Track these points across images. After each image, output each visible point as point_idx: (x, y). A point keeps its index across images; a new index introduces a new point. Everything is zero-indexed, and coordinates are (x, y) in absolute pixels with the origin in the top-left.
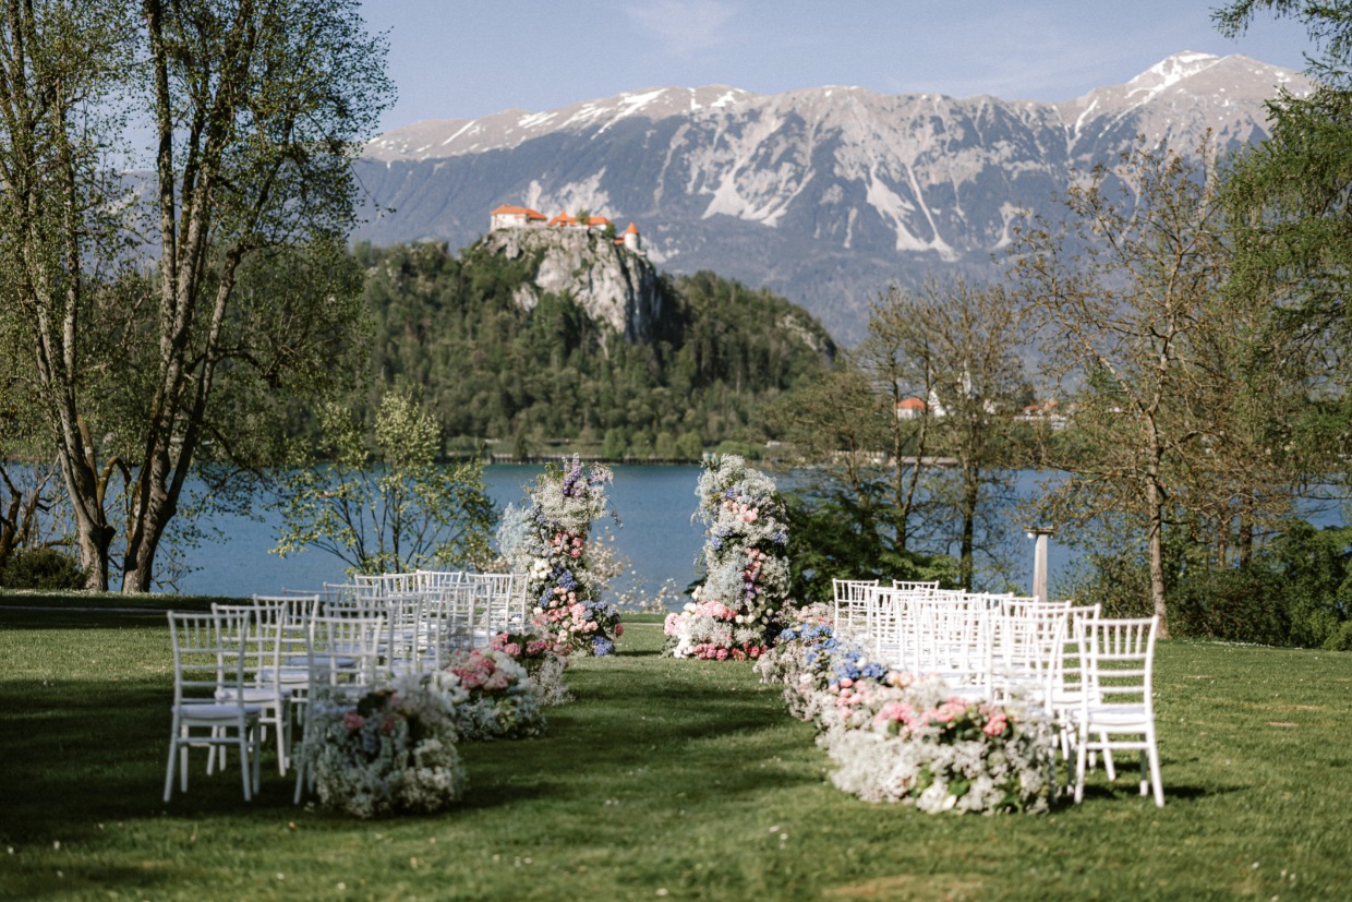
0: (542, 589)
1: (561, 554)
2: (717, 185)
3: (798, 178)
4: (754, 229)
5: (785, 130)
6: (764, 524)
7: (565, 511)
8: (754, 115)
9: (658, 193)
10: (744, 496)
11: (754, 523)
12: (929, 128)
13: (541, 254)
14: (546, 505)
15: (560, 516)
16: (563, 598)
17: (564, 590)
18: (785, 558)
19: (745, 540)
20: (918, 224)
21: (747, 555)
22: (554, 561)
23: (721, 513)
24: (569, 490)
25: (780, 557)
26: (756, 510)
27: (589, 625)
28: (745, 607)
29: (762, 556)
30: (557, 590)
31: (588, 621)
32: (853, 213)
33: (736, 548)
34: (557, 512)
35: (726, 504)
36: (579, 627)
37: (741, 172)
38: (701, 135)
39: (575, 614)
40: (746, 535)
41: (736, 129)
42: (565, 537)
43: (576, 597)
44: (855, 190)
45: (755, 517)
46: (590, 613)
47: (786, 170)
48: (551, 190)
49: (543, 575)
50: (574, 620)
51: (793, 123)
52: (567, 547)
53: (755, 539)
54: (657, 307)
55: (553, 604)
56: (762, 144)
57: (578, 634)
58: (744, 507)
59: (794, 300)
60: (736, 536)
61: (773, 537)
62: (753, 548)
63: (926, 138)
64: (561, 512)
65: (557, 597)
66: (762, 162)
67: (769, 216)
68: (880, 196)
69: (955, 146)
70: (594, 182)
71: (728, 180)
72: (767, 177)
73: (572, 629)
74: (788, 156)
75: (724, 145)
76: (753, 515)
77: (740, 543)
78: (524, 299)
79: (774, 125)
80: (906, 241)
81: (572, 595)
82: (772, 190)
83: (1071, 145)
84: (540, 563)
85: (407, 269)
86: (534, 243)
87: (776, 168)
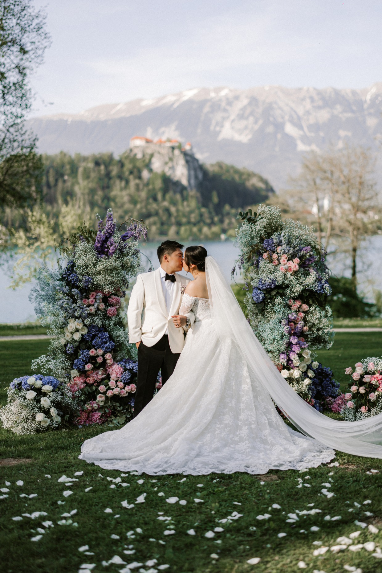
0: (76, 351)
1: (96, 314)
2: (222, 126)
3: (256, 122)
4: (239, 144)
5: (250, 104)
6: (307, 274)
7: (98, 268)
8: (237, 98)
9: (199, 131)
10: (284, 246)
11: (295, 273)
12: (308, 101)
13: (152, 156)
14: (79, 263)
15: (94, 274)
16: (100, 360)
17: (100, 352)
18: (328, 308)
19: (288, 291)
20: (305, 140)
21: (289, 307)
22: (88, 321)
23: (261, 264)
24: (102, 246)
25: (322, 306)
26: (297, 260)
27: (127, 389)
28: (289, 360)
29: (305, 307)
30: (92, 352)
31: (126, 384)
32: (279, 136)
33: (278, 300)
34: (91, 270)
35: (265, 255)
36: (116, 391)
37: (233, 121)
38: (216, 107)
39: (113, 377)
40: (287, 286)
41: (230, 103)
42: (100, 295)
43: (114, 358)
44: (279, 127)
45: (297, 268)
46: (128, 375)
47: (251, 119)
48: (156, 131)
49: (77, 336)
50: (112, 383)
51: (253, 101)
52: (102, 306)
53: (298, 289)
54: (200, 176)
55: (89, 367)
56: (241, 109)
57: (115, 397)
58: (284, 258)
59: (256, 171)
60: (278, 287)
61: (316, 288)
62: (295, 299)
63: (308, 105)
64: (94, 270)
65: (92, 360)
66: (241, 117)
67: (244, 138)
68: (290, 129)
69: (320, 108)
70: (173, 127)
71: (227, 125)
72: (244, 123)
73: (109, 394)
74: (251, 114)
75: (225, 110)
76: (294, 265)
77: (282, 295)
78: (145, 174)
79: (245, 102)
80: (301, 147)
81: (108, 356)
82: (246, 128)
83: (366, 106)
84: (73, 325)
85: (97, 164)
86: (149, 151)
87: (247, 118)
